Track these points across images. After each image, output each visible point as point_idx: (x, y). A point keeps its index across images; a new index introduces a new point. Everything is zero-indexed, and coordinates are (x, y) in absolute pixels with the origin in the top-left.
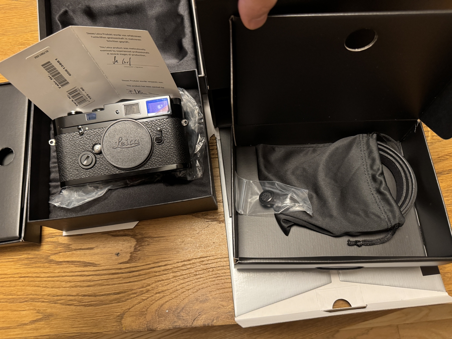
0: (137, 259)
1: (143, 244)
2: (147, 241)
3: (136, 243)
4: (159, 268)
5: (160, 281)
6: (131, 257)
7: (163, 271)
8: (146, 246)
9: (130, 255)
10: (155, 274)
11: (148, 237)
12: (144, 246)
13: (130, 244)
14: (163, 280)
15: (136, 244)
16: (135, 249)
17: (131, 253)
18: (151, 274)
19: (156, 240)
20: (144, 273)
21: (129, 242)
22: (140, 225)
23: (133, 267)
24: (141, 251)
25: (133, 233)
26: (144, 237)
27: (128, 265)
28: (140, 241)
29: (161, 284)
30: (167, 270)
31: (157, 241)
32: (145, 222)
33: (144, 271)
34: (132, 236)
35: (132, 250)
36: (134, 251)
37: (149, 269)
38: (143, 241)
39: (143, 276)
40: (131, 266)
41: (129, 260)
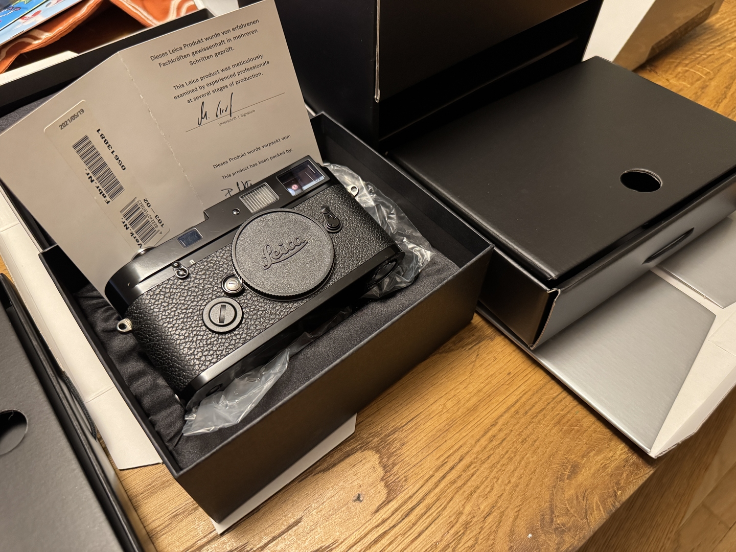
0: (401, 482)
1: (392, 450)
2: (395, 439)
3: (377, 456)
4: (454, 471)
5: (475, 491)
6: (386, 486)
7: (464, 471)
8: (399, 449)
9: (383, 484)
10: (455, 485)
11: (392, 431)
12: (398, 452)
13: (368, 465)
14: (477, 488)
15: (380, 457)
16: (384, 467)
17: (382, 479)
18: (448, 491)
19: (411, 428)
20: (435, 498)
21: (363, 462)
22: (362, 421)
23: (405, 502)
24: (398, 463)
25: (359, 442)
26: (385, 435)
27: (393, 505)
28: (383, 448)
29: (479, 497)
30: (470, 466)
31: (414, 428)
32: (368, 411)
33: (432, 494)
34: (361, 448)
35: (380, 472)
36: (386, 472)
37: (437, 486)
38: (387, 444)
39: (438, 504)
40: (400, 502)
41: (389, 494)
